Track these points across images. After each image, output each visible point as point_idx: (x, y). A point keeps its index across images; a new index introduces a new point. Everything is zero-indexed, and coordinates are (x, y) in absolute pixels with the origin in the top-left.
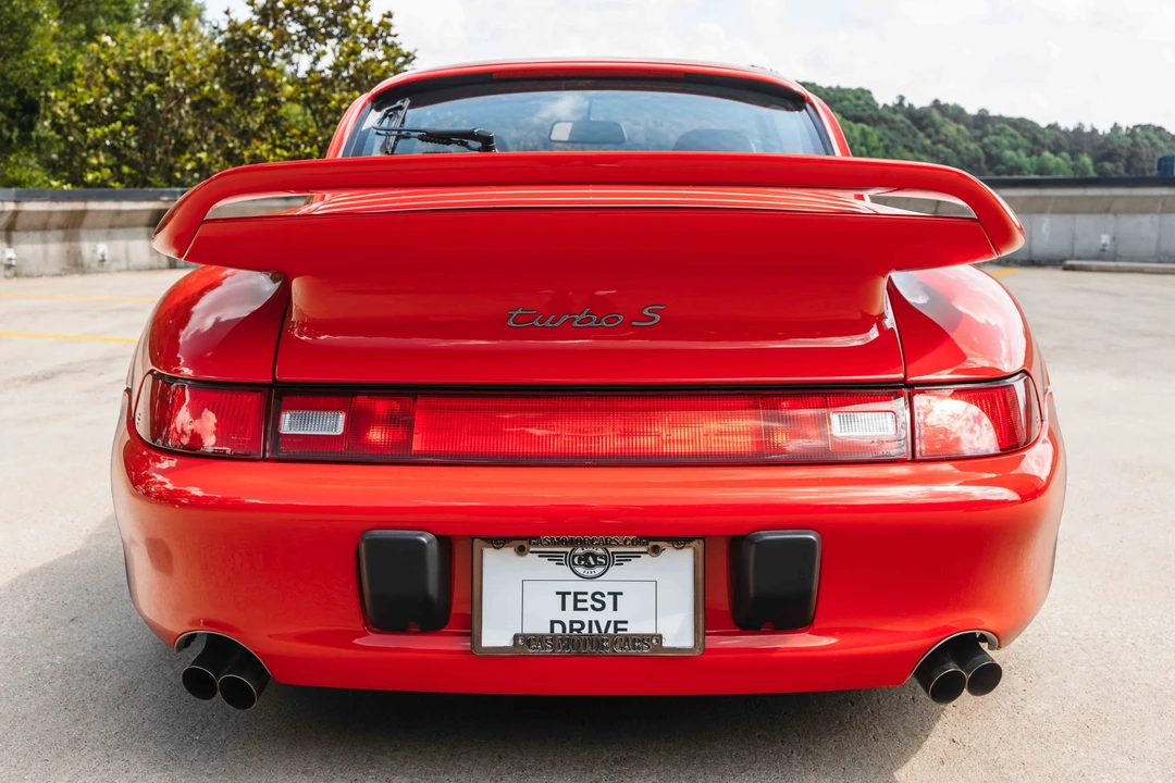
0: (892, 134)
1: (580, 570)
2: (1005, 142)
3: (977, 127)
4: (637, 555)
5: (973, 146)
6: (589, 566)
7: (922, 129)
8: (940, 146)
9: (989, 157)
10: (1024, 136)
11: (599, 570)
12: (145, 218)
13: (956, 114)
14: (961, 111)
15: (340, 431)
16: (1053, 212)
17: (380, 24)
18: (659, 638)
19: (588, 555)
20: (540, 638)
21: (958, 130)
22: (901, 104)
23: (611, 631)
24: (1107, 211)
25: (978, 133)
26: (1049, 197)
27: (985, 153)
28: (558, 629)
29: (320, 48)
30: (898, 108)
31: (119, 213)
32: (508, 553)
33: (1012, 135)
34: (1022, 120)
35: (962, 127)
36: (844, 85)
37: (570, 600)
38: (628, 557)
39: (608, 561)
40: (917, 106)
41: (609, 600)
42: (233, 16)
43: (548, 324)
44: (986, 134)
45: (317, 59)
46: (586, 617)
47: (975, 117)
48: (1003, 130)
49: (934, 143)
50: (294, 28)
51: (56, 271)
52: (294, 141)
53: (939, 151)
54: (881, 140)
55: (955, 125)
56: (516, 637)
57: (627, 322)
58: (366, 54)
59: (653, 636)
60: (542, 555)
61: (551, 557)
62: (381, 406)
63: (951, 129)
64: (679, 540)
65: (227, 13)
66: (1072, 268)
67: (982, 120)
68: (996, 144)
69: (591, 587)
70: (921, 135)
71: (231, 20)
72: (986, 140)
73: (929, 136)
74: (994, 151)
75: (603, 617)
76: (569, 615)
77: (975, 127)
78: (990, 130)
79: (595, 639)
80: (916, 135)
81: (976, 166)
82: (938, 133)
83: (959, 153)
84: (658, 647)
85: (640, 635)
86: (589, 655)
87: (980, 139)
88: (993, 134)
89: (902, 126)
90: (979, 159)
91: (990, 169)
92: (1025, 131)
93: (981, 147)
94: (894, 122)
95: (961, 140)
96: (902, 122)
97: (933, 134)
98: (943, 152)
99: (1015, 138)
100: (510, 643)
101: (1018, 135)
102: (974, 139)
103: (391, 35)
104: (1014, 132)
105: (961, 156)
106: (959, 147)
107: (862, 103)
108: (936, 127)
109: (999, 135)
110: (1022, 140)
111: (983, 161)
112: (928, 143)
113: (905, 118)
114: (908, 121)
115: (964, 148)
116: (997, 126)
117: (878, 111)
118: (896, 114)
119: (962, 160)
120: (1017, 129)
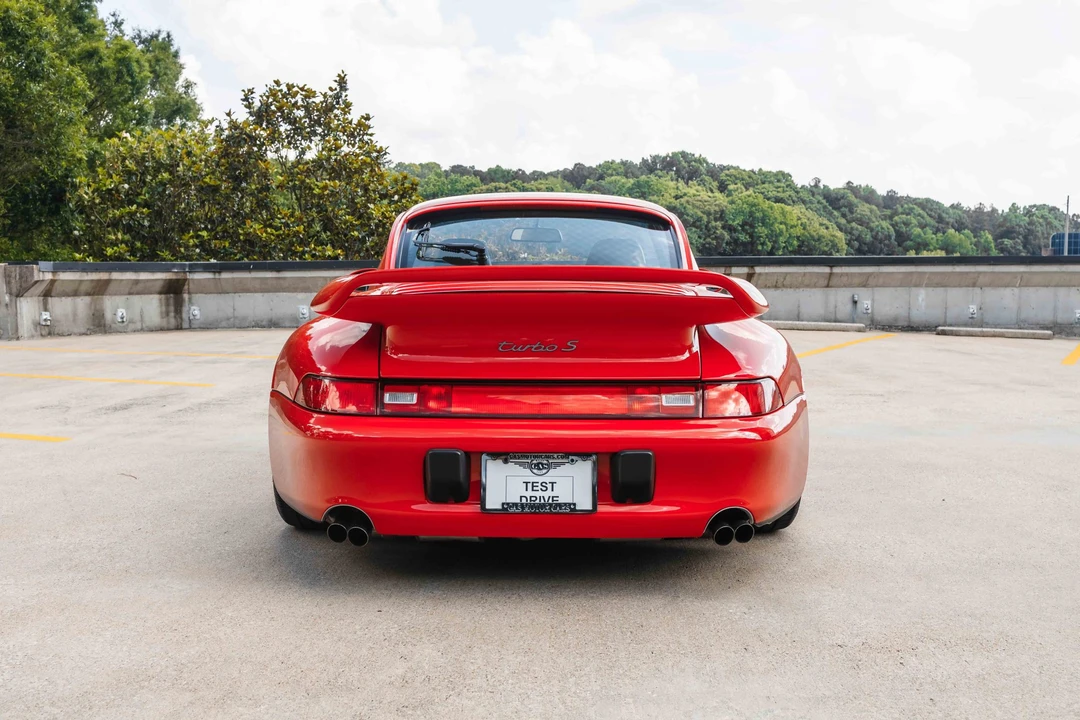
0: (810, 214)
1: (535, 471)
2: (914, 221)
3: (886, 207)
4: (564, 464)
5: (885, 224)
6: (539, 469)
7: (838, 209)
8: (854, 224)
9: (899, 234)
10: (930, 216)
11: (544, 471)
12: (158, 286)
13: (868, 196)
14: (873, 192)
15: (415, 401)
16: (927, 286)
17: (359, 124)
18: (574, 504)
19: (538, 464)
20: (515, 505)
21: (871, 211)
22: (816, 186)
23: (550, 501)
24: (974, 285)
25: (888, 212)
26: (925, 273)
27: (895, 230)
28: (524, 500)
29: (305, 144)
30: (814, 189)
31: (137, 282)
32: (499, 462)
33: (919, 215)
34: (928, 200)
35: (874, 207)
37: (530, 486)
38: (559, 465)
39: (549, 467)
40: (832, 187)
41: (549, 486)
42: (234, 117)
43: (519, 349)
44: (896, 213)
45: (303, 152)
46: (538, 494)
47: (883, 197)
48: (911, 209)
49: (849, 222)
50: (284, 127)
51: (83, 330)
52: (283, 221)
53: (852, 228)
54: (799, 219)
55: (867, 205)
56: (503, 504)
57: (559, 349)
58: (345, 149)
59: (570, 504)
60: (516, 463)
61: (521, 464)
62: (435, 390)
63: (863, 209)
64: (585, 456)
65: (229, 114)
66: (944, 333)
67: (891, 201)
68: (906, 224)
69: (540, 479)
70: (836, 213)
71: (232, 121)
72: (896, 218)
73: (844, 216)
74: (904, 229)
75: (546, 494)
76: (530, 493)
77: (885, 207)
78: (900, 210)
79: (543, 506)
80: (831, 214)
81: (887, 242)
82: (852, 213)
83: (872, 230)
84: (574, 509)
85: (565, 504)
86: (539, 513)
87: (891, 218)
88: (902, 213)
89: (819, 206)
90: (890, 236)
91: (899, 245)
92: (931, 210)
93: (892, 225)
94: (811, 202)
95: (874, 219)
96: (819, 202)
97: (848, 213)
98: (857, 229)
99: (923, 218)
100: (500, 507)
101: (926, 215)
102: (885, 218)
103: (367, 134)
104: (921, 212)
105: (874, 233)
106: (872, 225)
107: (782, 185)
108: (851, 207)
109: (908, 214)
110: (928, 219)
111: (893, 238)
112: (843, 221)
113: (821, 198)
114: (824, 201)
115: (877, 226)
116: (906, 206)
117: (797, 192)
118: (813, 195)
119: (875, 237)
120: (923, 209)
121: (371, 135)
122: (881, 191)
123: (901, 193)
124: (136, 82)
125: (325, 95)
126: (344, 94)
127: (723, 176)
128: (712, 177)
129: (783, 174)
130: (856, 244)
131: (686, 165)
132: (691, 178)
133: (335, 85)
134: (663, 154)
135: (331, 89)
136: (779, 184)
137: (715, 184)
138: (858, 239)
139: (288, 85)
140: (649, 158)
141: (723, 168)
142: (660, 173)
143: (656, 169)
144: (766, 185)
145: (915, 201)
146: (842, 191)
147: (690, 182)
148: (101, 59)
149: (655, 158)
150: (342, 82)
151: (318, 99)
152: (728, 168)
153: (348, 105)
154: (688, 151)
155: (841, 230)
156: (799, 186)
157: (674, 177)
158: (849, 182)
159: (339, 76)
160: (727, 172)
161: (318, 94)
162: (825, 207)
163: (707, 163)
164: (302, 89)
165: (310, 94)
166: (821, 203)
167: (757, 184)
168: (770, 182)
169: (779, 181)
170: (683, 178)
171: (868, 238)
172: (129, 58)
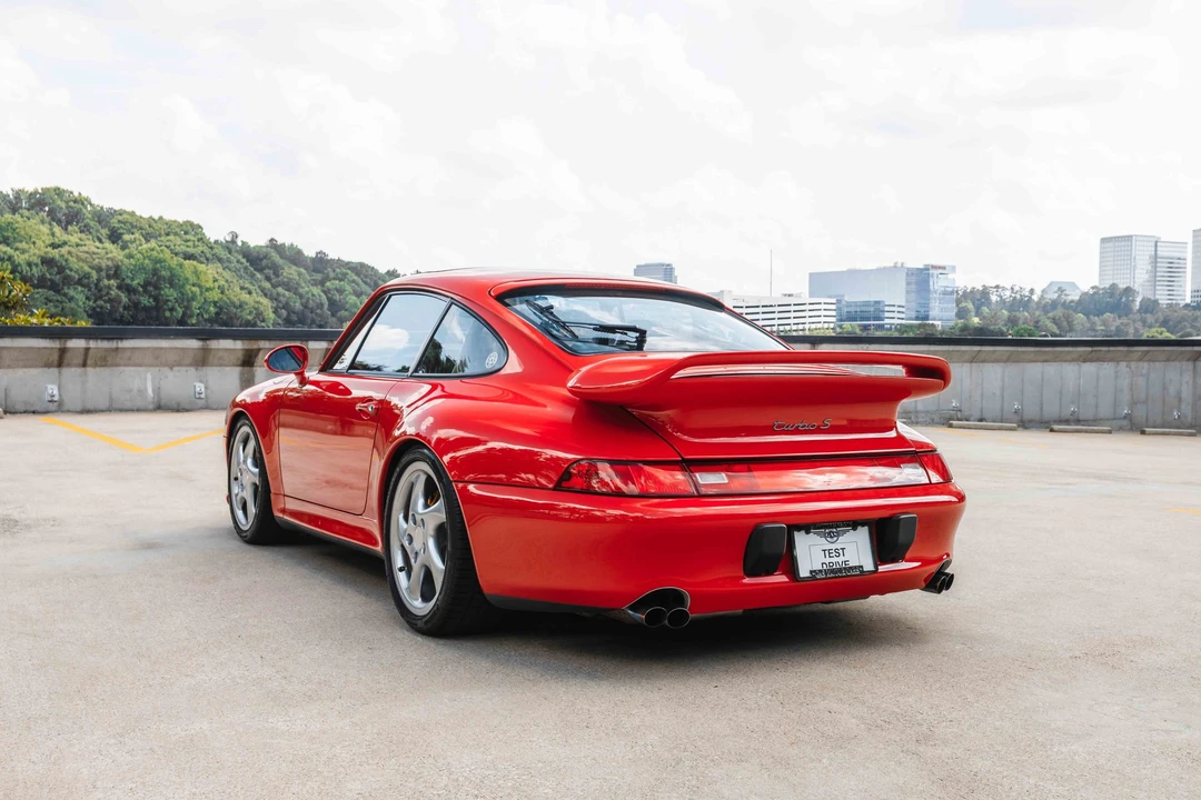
0: (227, 274)
2: (348, 288)
3: (316, 270)
5: (316, 290)
7: (260, 270)
8: (280, 289)
9: (332, 303)
10: (366, 283)
13: (295, 257)
14: (299, 252)
21: (300, 274)
22: (233, 242)
25: (318, 277)
27: (329, 299)
30: (231, 245)
33: (354, 281)
34: (362, 265)
35: (302, 270)
36: (167, 217)
40: (252, 244)
44: (327, 278)
47: (313, 260)
48: (345, 275)
49: (274, 286)
53: (278, 294)
54: (215, 280)
55: (294, 267)
63: (290, 272)
67: (321, 264)
68: (340, 291)
70: (258, 275)
72: (328, 284)
73: (268, 279)
74: (337, 297)
77: (314, 271)
78: (332, 275)
80: (253, 276)
81: (318, 311)
82: (277, 276)
83: (301, 296)
87: (322, 283)
88: (334, 279)
89: (238, 266)
90: (322, 305)
91: (333, 315)
92: (366, 276)
93: (323, 291)
94: (229, 261)
95: (303, 285)
96: (238, 261)
97: (272, 276)
98: (284, 295)
99: (358, 284)
101: (360, 282)
102: (315, 283)
104: (356, 278)
105: (304, 301)
106: (301, 291)
107: (193, 238)
108: (276, 269)
109: (341, 280)
110: (363, 285)
111: (326, 306)
112: (267, 285)
113: (240, 257)
114: (244, 261)
115: (307, 293)
116: (338, 270)
117: (211, 248)
118: (230, 253)
119: (305, 306)
120: (358, 274)
122: (310, 252)
123: (332, 255)
127: (114, 222)
128: (100, 222)
129: (192, 224)
130: (284, 313)
131: (63, 205)
132: (69, 223)
134: (30, 188)
136: (188, 237)
137: (105, 232)
138: (286, 306)
140: (10, 193)
141: (113, 213)
142: (26, 213)
143: (21, 207)
144: (171, 237)
145: (348, 265)
146: (264, 250)
147: (70, 228)
149: (18, 194)
152: (121, 213)
154: (63, 186)
155: (266, 295)
156: (212, 240)
157: (47, 219)
158: (272, 240)
160: (120, 218)
162: (246, 268)
163: (91, 205)
166: (242, 263)
167: (160, 235)
168: (176, 234)
169: (186, 233)
170: (59, 222)
171: (298, 306)
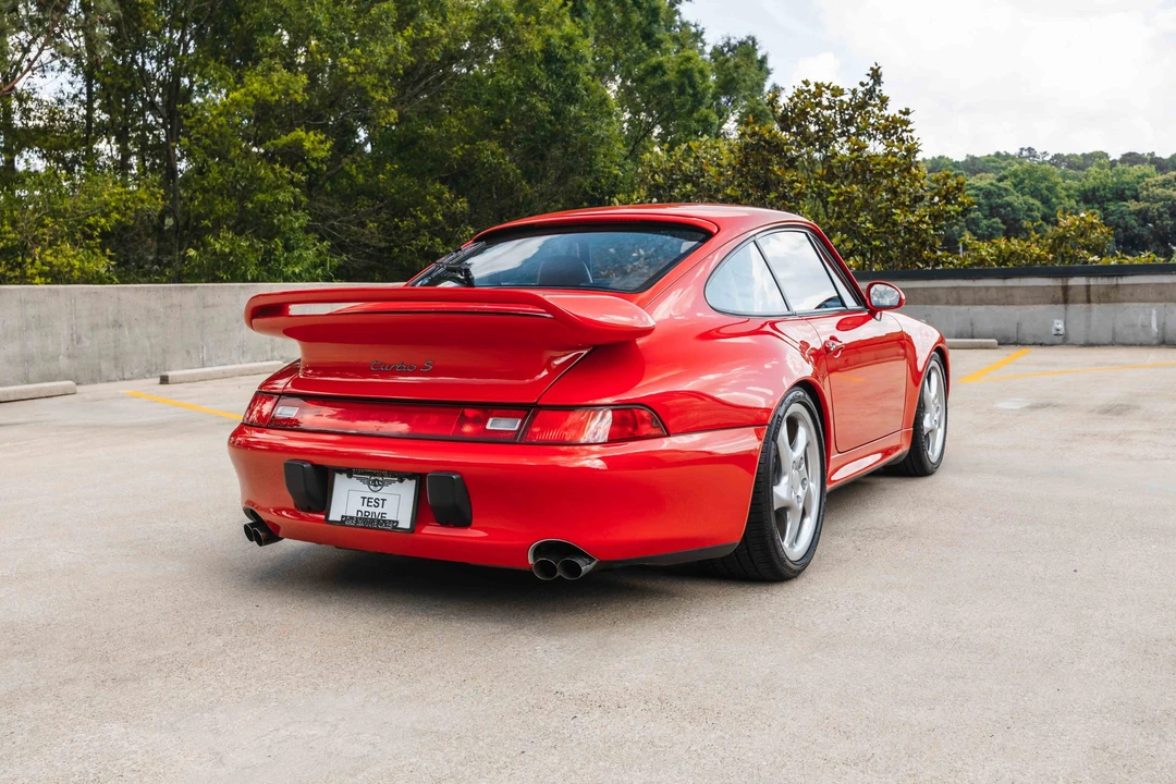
1: (372, 487)
4: (394, 482)
6: (375, 485)
11: (379, 488)
15: (294, 415)
17: (897, 120)
18: (397, 522)
19: (375, 480)
20: (352, 518)
23: (380, 517)
28: (360, 515)
32: (345, 475)
37: (366, 501)
38: (390, 482)
39: (383, 484)
41: (381, 503)
43: (386, 369)
46: (371, 509)
56: (343, 517)
57: (418, 369)
59: (394, 522)
60: (358, 478)
61: (361, 480)
64: (410, 477)
69: (375, 496)
75: (378, 510)
76: (365, 508)
79: (372, 520)
84: (395, 527)
85: (390, 521)
86: (368, 528)
100: (339, 519)
103: (905, 130)
121: (911, 131)
124: (698, 93)
125: (854, 92)
126: (878, 88)
133: (867, 80)
135: (862, 84)
139: (816, 84)
148: (664, 73)
150: (876, 75)
151: (846, 98)
153: (884, 101)
159: (872, 69)
161: (846, 91)
164: (828, 88)
165: (837, 92)
172: (691, 69)
